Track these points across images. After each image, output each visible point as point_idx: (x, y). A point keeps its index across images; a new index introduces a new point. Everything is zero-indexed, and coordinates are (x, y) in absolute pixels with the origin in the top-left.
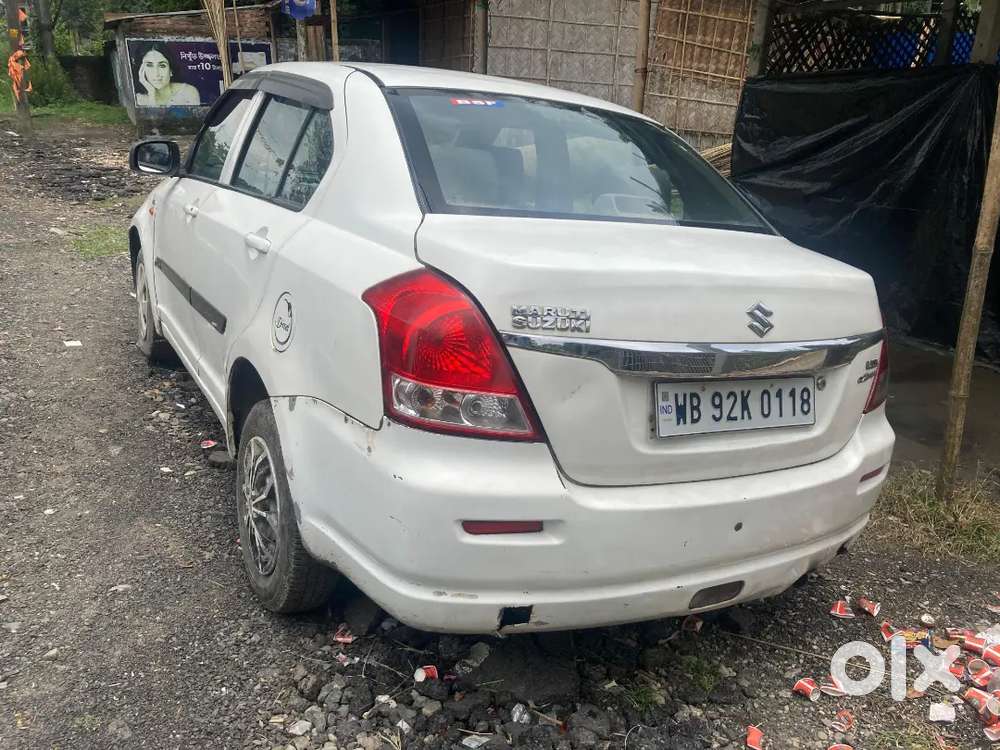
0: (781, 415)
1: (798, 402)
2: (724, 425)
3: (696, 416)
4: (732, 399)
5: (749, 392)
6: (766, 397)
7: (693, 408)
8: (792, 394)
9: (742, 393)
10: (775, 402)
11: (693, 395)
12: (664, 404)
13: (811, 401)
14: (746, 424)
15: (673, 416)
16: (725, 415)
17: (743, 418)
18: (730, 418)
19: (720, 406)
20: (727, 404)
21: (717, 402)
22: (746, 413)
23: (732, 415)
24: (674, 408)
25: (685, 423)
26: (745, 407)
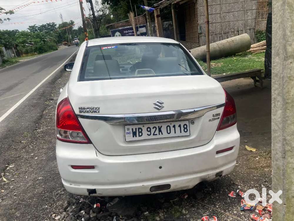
0: (175, 133)
1: (182, 129)
2: (152, 137)
3: (140, 134)
4: (155, 129)
5: (161, 126)
6: (168, 128)
7: (139, 132)
8: (180, 126)
9: (159, 127)
10: (172, 129)
11: (139, 129)
12: (128, 132)
13: (188, 128)
14: (161, 136)
15: (132, 135)
16: (152, 133)
17: (159, 134)
18: (154, 135)
19: (150, 131)
20: (153, 131)
21: (149, 130)
22: (160, 133)
23: (155, 134)
24: (132, 133)
25: (136, 136)
26: (160, 131)
